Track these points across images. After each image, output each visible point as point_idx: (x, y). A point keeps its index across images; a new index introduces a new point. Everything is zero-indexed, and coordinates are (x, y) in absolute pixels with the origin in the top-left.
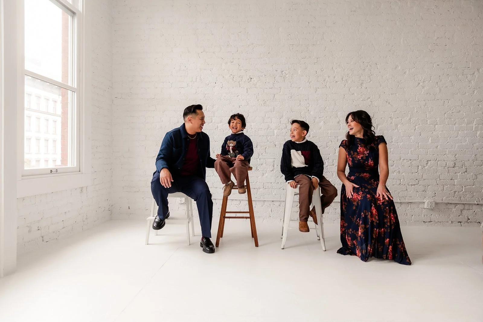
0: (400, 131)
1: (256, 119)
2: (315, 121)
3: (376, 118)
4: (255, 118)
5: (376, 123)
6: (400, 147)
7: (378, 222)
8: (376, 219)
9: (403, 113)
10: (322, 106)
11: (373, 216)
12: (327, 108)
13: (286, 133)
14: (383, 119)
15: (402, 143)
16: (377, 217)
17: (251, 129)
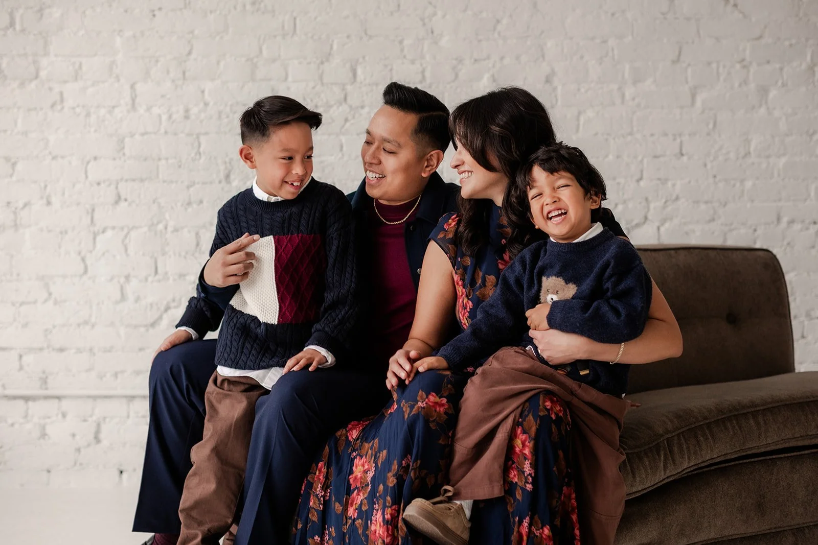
0: (777, 113)
1: (222, 64)
2: (457, 76)
3: (689, 65)
4: (218, 63)
5: (687, 82)
6: (779, 175)
7: (529, 487)
8: (524, 472)
9: (787, 43)
10: (484, 15)
11: (513, 463)
12: (505, 21)
13: (346, 120)
14: (714, 65)
15: (783, 160)
16: (527, 468)
17: (202, 105)
